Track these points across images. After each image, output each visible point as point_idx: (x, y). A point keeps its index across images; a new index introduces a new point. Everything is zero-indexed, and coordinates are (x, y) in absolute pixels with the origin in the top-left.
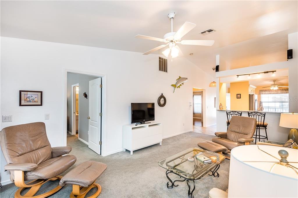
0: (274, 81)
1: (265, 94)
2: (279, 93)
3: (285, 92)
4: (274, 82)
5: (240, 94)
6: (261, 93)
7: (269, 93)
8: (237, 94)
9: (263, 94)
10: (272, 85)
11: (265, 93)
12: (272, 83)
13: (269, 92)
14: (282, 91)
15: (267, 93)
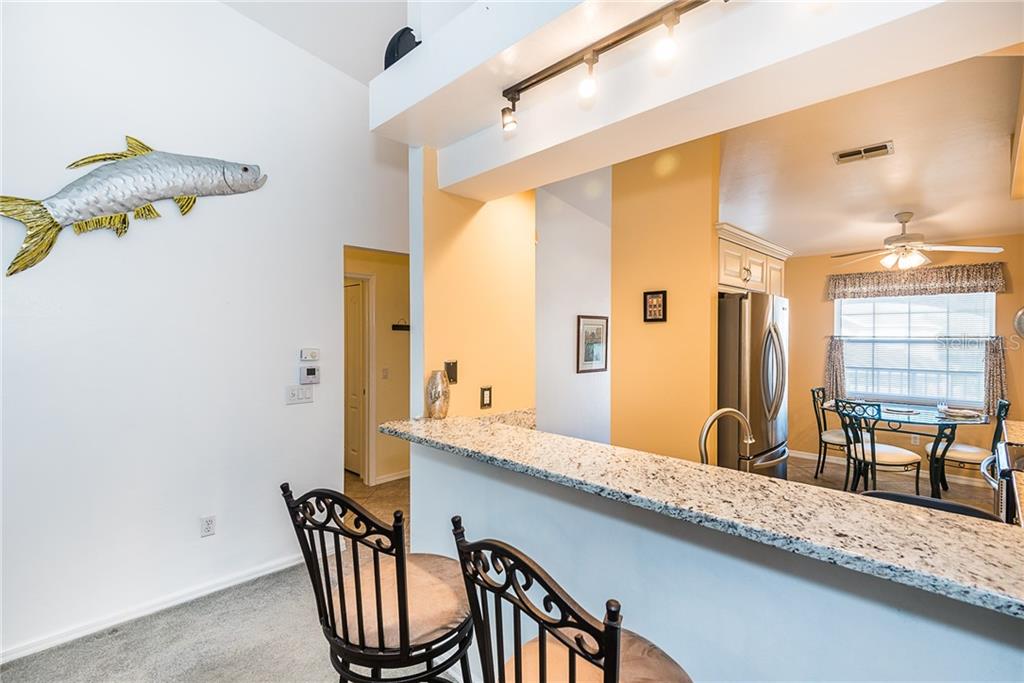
0: (904, 217)
1: (854, 295)
2: (934, 292)
3: (966, 284)
4: (903, 222)
5: (664, 293)
6: (837, 291)
7: (878, 294)
8: (646, 294)
9: (845, 296)
10: (888, 241)
11: (857, 289)
12: (894, 228)
13: (876, 289)
14: (949, 277)
15: (865, 289)
